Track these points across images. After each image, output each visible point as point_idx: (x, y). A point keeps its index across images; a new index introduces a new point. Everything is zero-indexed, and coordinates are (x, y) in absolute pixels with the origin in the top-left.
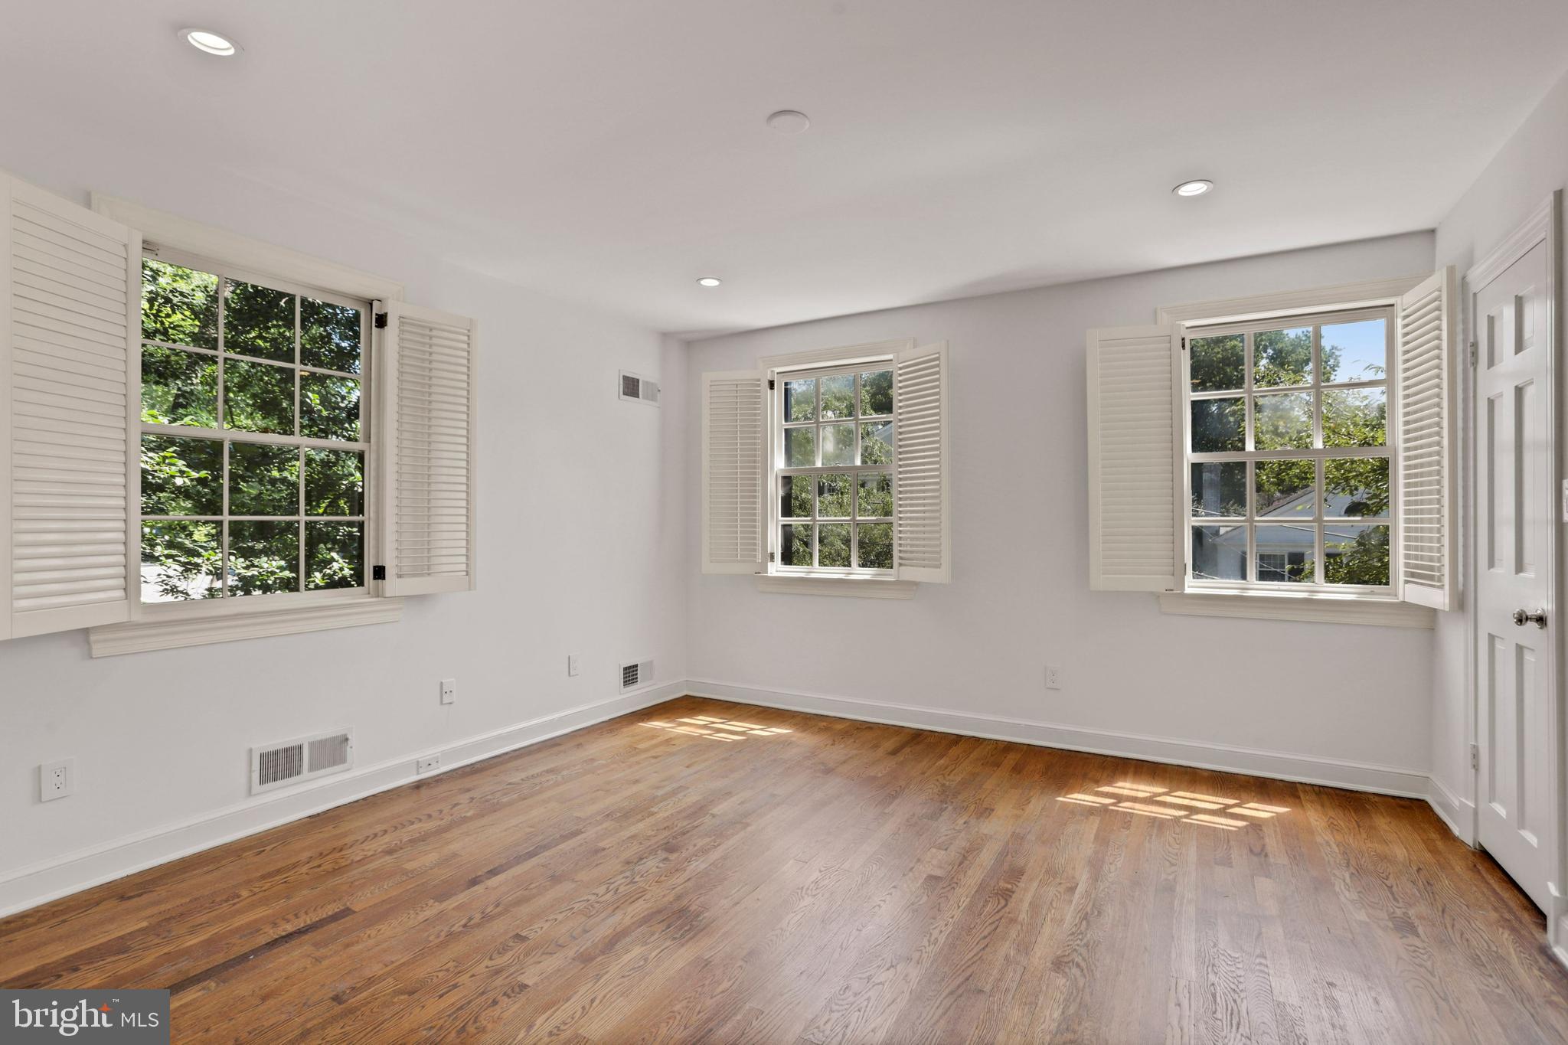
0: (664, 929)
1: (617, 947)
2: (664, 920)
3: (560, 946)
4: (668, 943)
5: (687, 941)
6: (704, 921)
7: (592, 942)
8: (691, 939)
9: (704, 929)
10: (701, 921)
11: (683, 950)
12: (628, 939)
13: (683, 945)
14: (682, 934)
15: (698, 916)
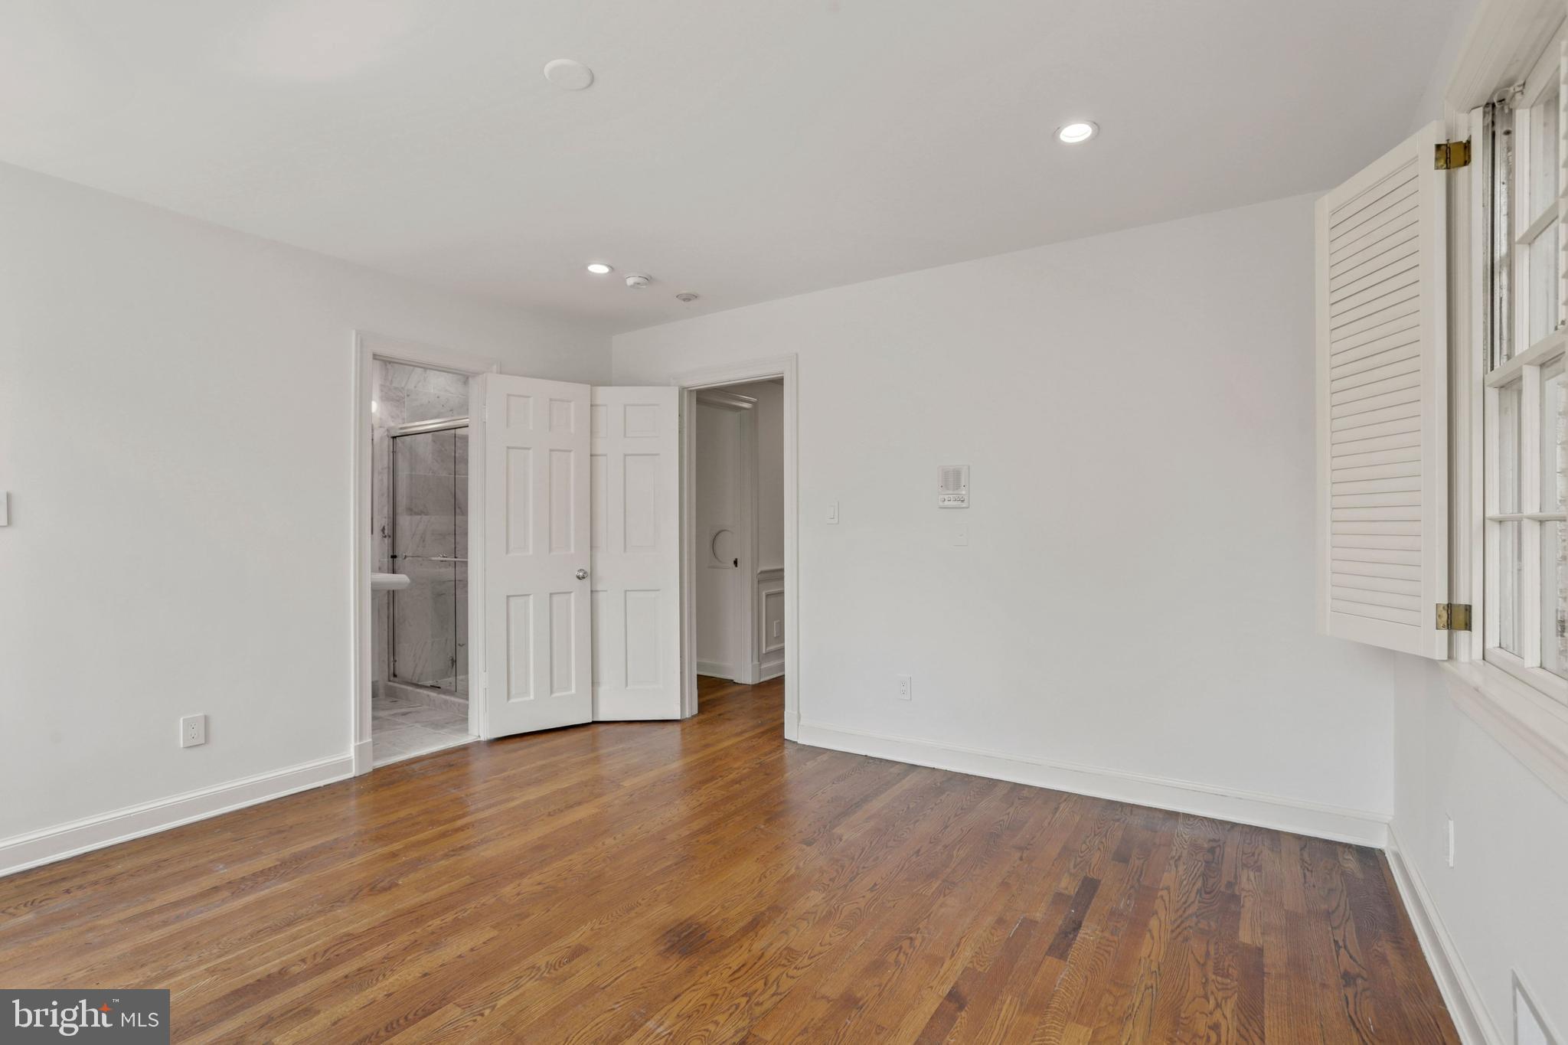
0: (708, 934)
1: (750, 918)
2: (708, 943)
3: (804, 919)
4: (705, 919)
5: (685, 921)
6: (665, 941)
7: (775, 922)
8: (682, 924)
9: (667, 933)
10: (669, 941)
11: (691, 913)
12: (742, 924)
13: (690, 918)
14: (690, 928)
15: (672, 946)
